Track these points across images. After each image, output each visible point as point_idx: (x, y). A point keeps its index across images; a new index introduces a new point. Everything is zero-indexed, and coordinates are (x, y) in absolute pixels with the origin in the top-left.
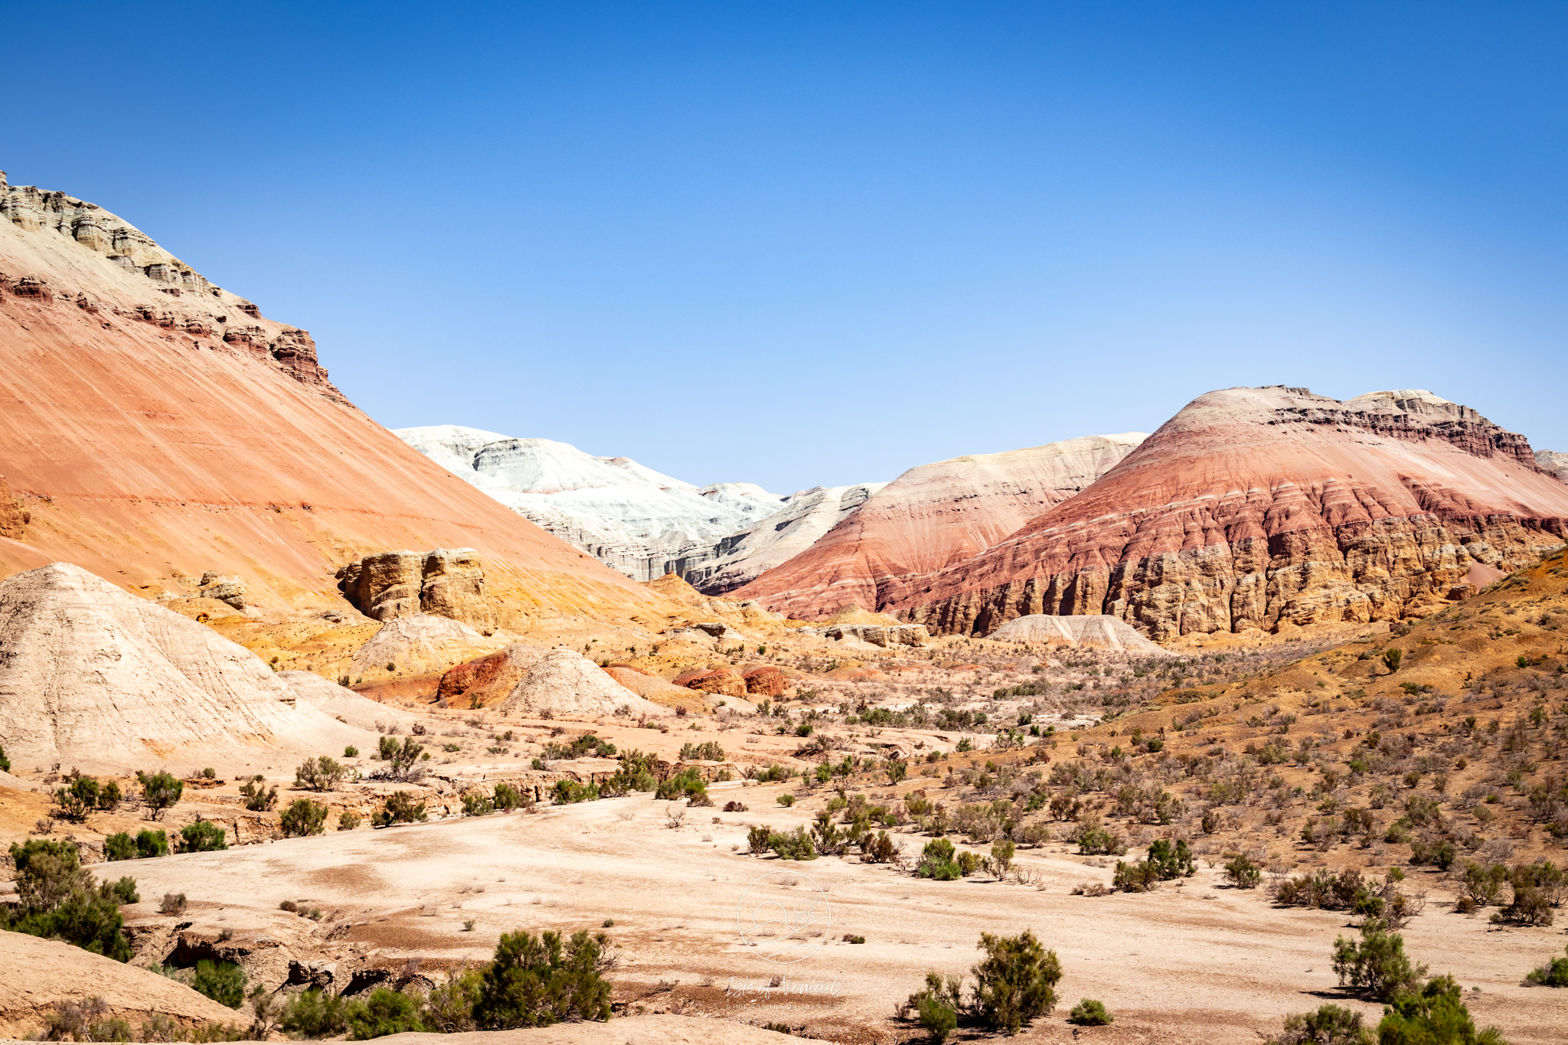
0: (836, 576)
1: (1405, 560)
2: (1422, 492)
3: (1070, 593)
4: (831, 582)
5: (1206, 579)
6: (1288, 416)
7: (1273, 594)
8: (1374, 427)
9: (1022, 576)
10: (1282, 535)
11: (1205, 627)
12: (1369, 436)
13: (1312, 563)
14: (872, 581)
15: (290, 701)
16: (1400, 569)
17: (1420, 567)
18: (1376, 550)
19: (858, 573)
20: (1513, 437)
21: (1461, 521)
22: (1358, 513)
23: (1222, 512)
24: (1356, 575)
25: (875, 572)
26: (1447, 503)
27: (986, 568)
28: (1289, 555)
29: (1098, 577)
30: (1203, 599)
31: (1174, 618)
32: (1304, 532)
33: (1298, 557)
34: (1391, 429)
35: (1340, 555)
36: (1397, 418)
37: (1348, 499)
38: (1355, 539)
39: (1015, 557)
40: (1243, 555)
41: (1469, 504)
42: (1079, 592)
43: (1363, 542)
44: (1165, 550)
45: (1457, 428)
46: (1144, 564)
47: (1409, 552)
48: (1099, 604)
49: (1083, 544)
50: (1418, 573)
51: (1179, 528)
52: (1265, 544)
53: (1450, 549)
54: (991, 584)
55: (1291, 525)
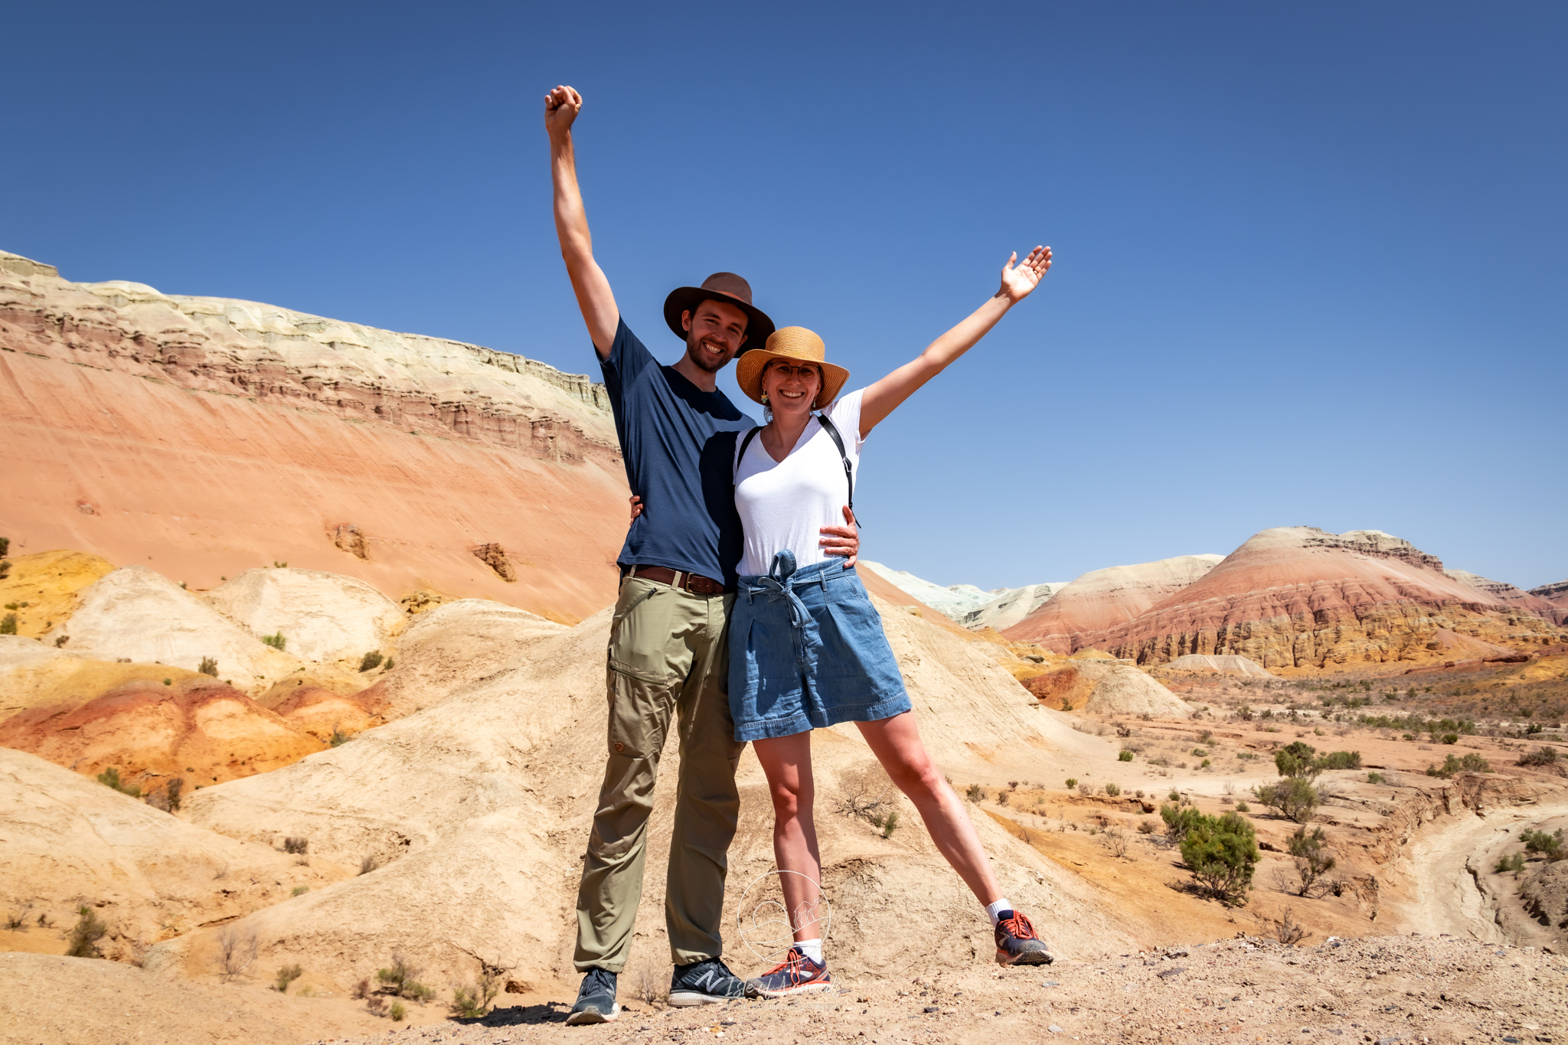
0: (1047, 633)
1: (1398, 626)
2: (1400, 587)
3: (1195, 642)
4: (1044, 636)
5: (1278, 636)
6: (1313, 543)
7: (1319, 645)
8: (1360, 550)
9: (1164, 633)
10: (1321, 611)
11: (1279, 664)
12: (1358, 555)
13: (1342, 627)
14: (1068, 636)
16: (1396, 631)
17: (1408, 631)
18: (1380, 620)
19: (1060, 631)
21: (1427, 603)
22: (1365, 598)
23: (1283, 597)
24: (1369, 634)
25: (1069, 631)
26: (1416, 593)
27: (1140, 628)
28: (1327, 622)
29: (1210, 633)
30: (1277, 647)
31: (1260, 658)
32: (1335, 609)
33: (1332, 624)
34: (1368, 551)
35: (1358, 622)
36: (1371, 545)
37: (1359, 590)
38: (1366, 614)
39: (1157, 622)
40: (1298, 622)
41: (1429, 594)
42: (1200, 642)
43: (1371, 615)
44: (1252, 618)
45: (1403, 552)
46: (1239, 626)
47: (1400, 621)
48: (1213, 649)
49: (1199, 615)
50: (1406, 634)
51: (1258, 606)
52: (1311, 616)
53: (1424, 620)
54: (1145, 638)
55: (1326, 605)
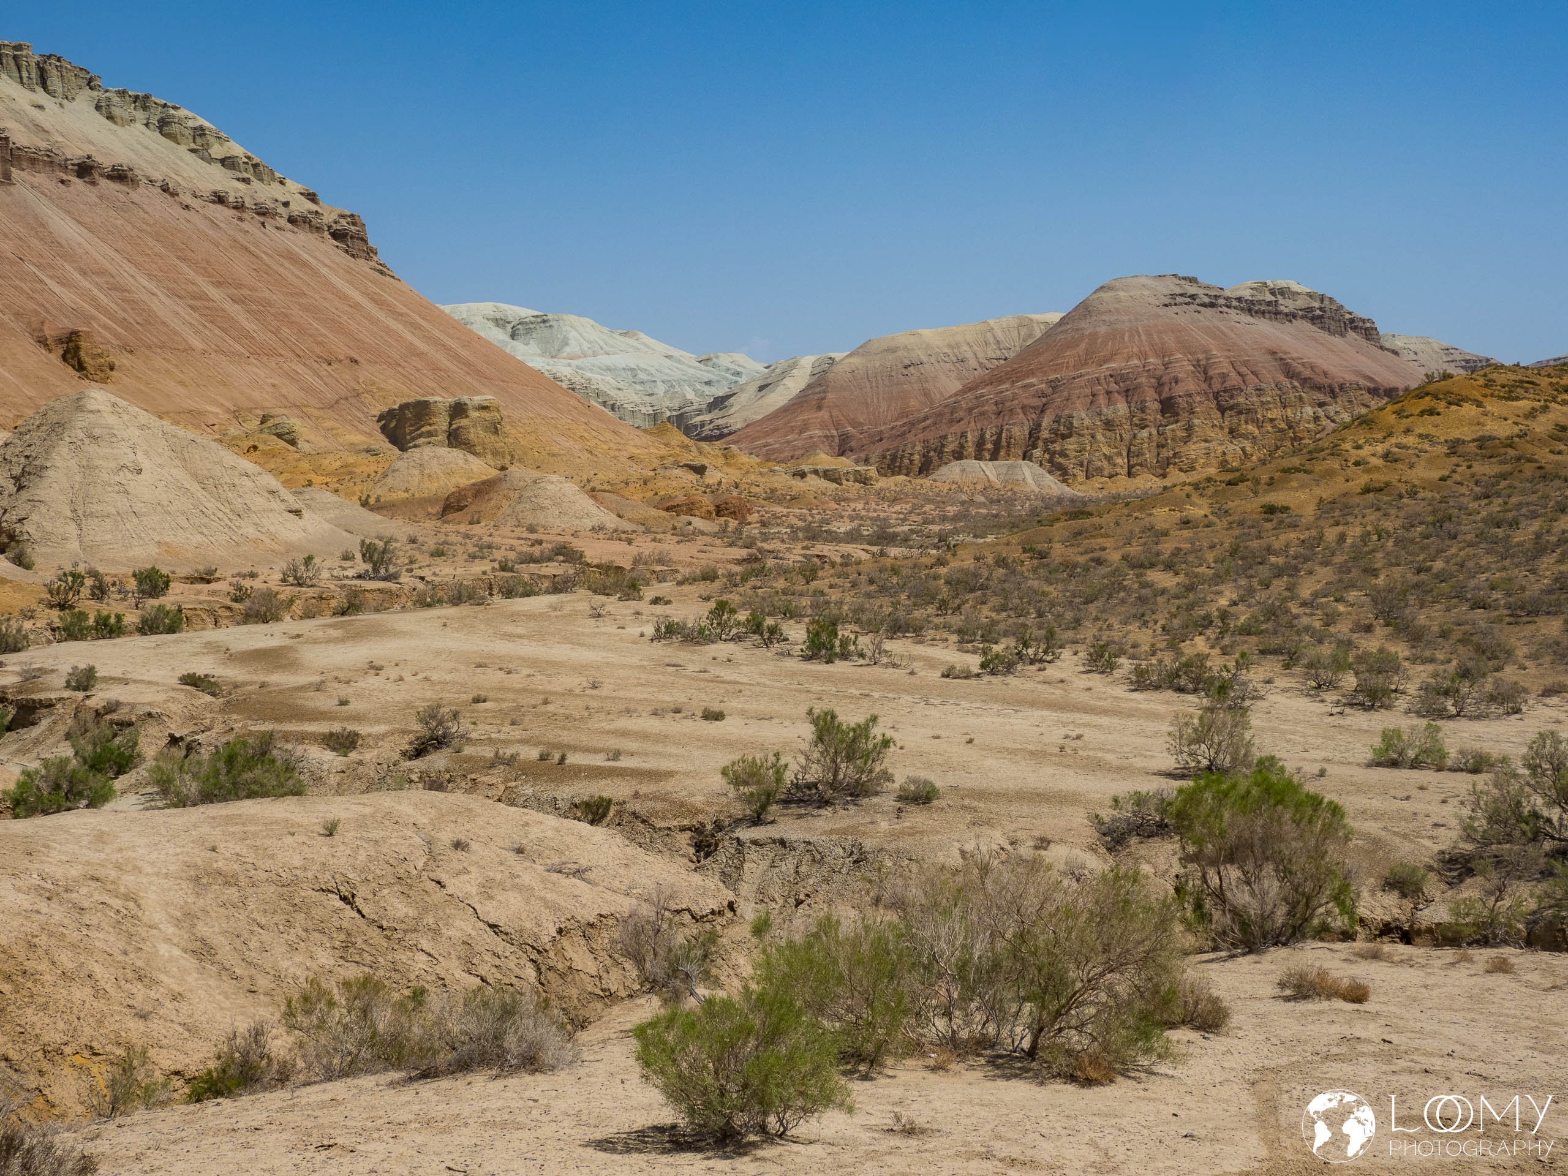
0: (805, 427)
1: (1272, 420)
2: (1287, 364)
3: (997, 444)
4: (801, 432)
5: (1108, 434)
6: (1179, 300)
7: (1163, 446)
8: (1250, 310)
9: (957, 428)
10: (1171, 398)
11: (1106, 473)
12: (1246, 318)
13: (1196, 421)
14: (835, 433)
15: (297, 513)
16: (1268, 427)
17: (1283, 426)
18: (1248, 411)
19: (823, 425)
20: (1363, 321)
21: (1319, 388)
22: (1234, 380)
23: (1123, 378)
24: (1231, 431)
25: (837, 425)
26: (1307, 373)
27: (928, 422)
28: (1177, 414)
29: (1019, 431)
30: (1106, 450)
31: (1081, 465)
32: (1190, 395)
33: (1184, 416)
34: (1263, 312)
35: (1219, 414)
36: (1269, 303)
37: (1226, 368)
38: (1232, 402)
39: (952, 413)
40: (1139, 414)
41: (1325, 374)
42: (1004, 443)
43: (1238, 404)
44: (1075, 409)
45: (1318, 312)
46: (1057, 421)
47: (1275, 413)
48: (1020, 453)
49: (1008, 404)
50: (1281, 431)
51: (1088, 391)
52: (1157, 406)
53: (1309, 411)
54: (932, 436)
55: (1179, 390)
